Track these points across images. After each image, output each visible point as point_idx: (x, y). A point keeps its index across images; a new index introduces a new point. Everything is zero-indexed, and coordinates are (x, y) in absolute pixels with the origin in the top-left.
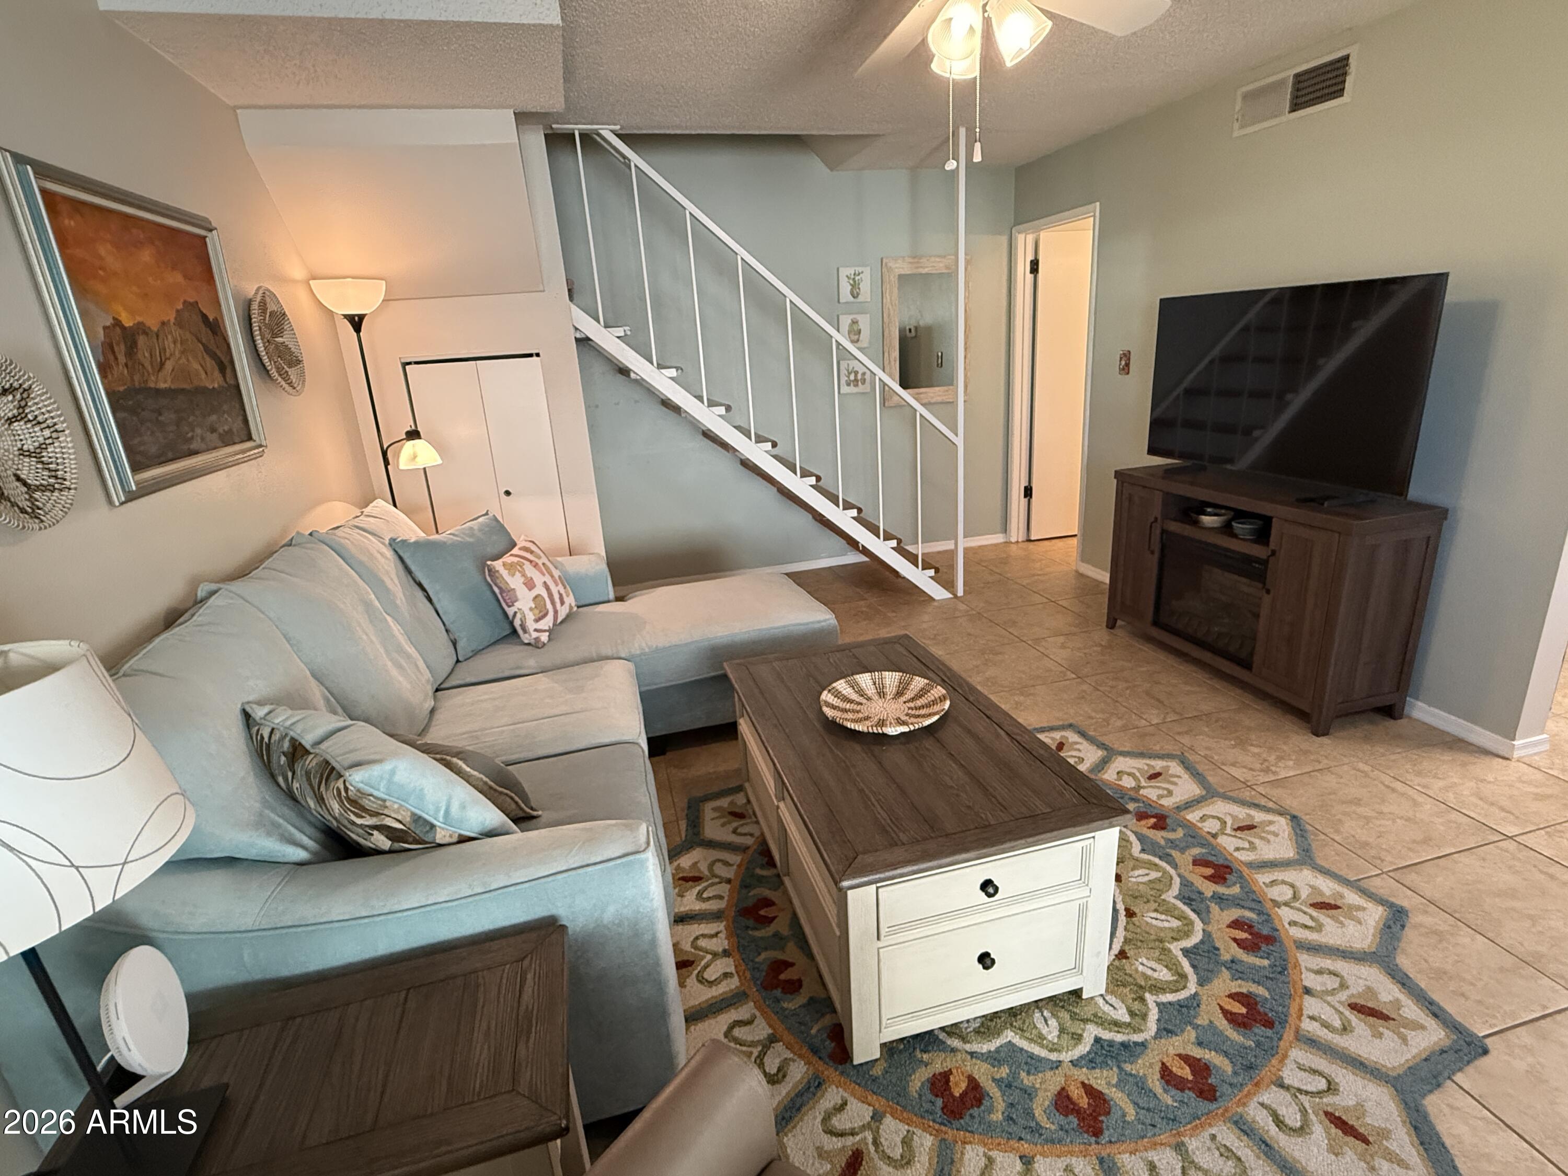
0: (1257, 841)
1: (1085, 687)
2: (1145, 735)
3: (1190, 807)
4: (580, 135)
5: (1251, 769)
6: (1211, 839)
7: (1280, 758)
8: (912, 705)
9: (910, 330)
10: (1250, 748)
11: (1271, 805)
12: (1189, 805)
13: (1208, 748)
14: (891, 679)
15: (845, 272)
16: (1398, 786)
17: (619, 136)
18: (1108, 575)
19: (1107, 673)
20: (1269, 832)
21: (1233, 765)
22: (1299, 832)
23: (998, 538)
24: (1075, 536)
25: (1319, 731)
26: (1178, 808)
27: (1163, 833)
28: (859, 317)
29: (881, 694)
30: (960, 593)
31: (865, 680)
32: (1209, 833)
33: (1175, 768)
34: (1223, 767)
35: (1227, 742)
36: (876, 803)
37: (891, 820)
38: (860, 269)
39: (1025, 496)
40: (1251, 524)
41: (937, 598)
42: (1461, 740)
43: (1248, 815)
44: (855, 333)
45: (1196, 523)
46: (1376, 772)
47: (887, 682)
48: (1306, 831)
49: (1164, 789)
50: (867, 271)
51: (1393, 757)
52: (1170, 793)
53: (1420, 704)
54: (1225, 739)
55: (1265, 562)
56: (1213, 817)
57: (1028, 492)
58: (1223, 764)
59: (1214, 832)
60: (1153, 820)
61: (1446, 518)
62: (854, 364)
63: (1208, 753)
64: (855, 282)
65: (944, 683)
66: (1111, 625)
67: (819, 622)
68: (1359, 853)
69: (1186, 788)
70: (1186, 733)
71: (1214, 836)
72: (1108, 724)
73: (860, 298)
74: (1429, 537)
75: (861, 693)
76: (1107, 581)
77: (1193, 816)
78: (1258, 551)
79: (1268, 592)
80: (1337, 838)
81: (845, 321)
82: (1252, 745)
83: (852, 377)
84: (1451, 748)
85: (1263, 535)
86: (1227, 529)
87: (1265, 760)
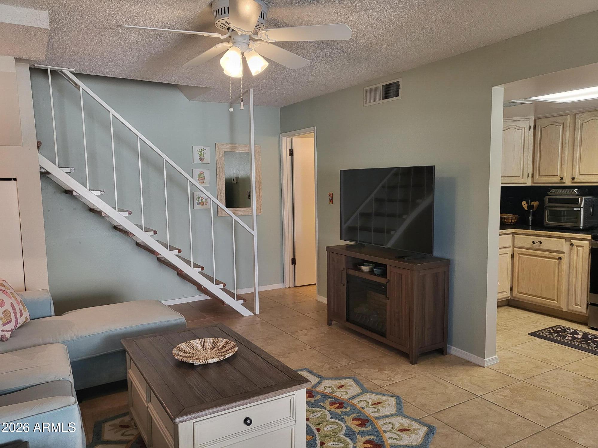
0: (381, 408)
1: (314, 352)
2: (339, 370)
3: (354, 398)
4: (51, 70)
5: (384, 380)
6: (362, 410)
7: (396, 375)
8: (219, 351)
9: (234, 179)
10: (384, 372)
11: (389, 393)
12: (354, 397)
13: (366, 374)
14: (209, 341)
15: (196, 149)
16: (441, 381)
17: (74, 74)
18: (327, 299)
19: (325, 345)
20: (386, 404)
21: (376, 379)
22: (398, 403)
23: (279, 286)
24: (315, 284)
25: (413, 362)
26: (350, 399)
27: (341, 410)
28: (204, 171)
29: (204, 348)
30: (257, 312)
31: (196, 343)
32: (361, 407)
33: (350, 382)
34: (372, 381)
35: (375, 370)
36: (196, 389)
37: (203, 394)
38: (204, 148)
39: (292, 264)
40: (380, 269)
41: (245, 316)
42: (468, 362)
43: (379, 398)
44: (202, 178)
45: (360, 270)
46: (434, 377)
47: (207, 343)
48: (401, 402)
49: (344, 392)
50: (208, 148)
51: (441, 370)
52: (347, 393)
53: (453, 347)
54: (374, 369)
55: (385, 286)
56: (364, 401)
57: (294, 262)
58: (371, 379)
59: (363, 407)
60: (337, 405)
61: (450, 264)
62: (201, 194)
63: (366, 375)
64: (202, 154)
65: (236, 341)
66: (330, 323)
67: (175, 320)
68: (422, 408)
69: (354, 389)
70: (358, 368)
71: (363, 408)
72: (323, 367)
73: (205, 161)
74: (445, 272)
75: (195, 349)
76: (326, 302)
77: (355, 402)
78: (382, 280)
79: (388, 299)
80: (414, 404)
81: (196, 172)
82: (385, 371)
83: (200, 201)
84: (463, 365)
85: (384, 274)
86: (372, 272)
87: (390, 376)
